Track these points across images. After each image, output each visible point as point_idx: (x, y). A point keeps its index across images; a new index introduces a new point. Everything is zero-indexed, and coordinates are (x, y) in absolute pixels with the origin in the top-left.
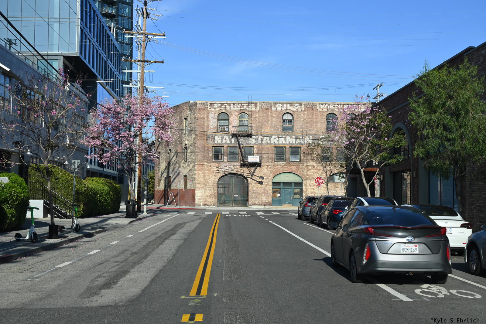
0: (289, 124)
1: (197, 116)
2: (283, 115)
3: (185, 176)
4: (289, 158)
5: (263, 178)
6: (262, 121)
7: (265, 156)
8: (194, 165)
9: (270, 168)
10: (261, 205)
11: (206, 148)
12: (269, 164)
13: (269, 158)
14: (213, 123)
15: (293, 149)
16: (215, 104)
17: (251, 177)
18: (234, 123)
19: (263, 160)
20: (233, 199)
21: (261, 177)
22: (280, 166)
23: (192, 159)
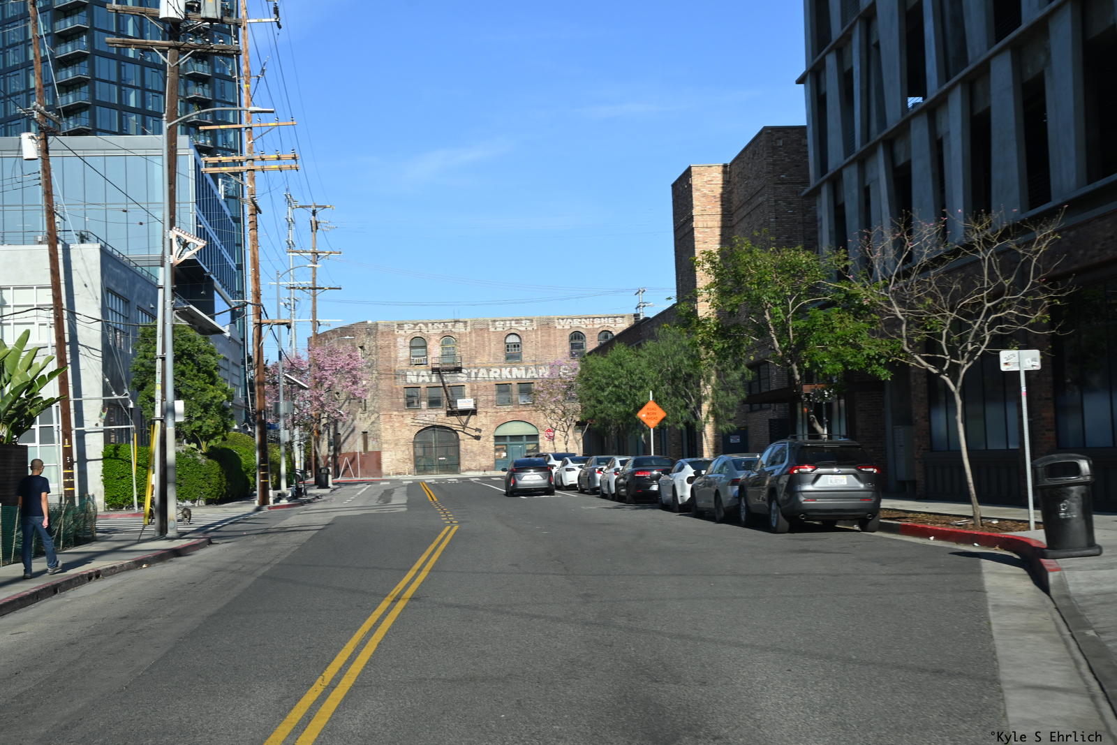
0: (515, 350)
1: (380, 343)
2: (506, 338)
3: (365, 433)
4: (517, 400)
5: (480, 430)
6: (476, 347)
7: (482, 399)
8: (378, 417)
9: (490, 416)
10: (479, 470)
11: (395, 390)
12: (489, 410)
13: (488, 401)
14: (403, 353)
15: (523, 386)
16: (405, 325)
17: (462, 430)
18: (435, 352)
19: (479, 405)
20: (436, 463)
21: (477, 430)
22: (505, 412)
23: (374, 407)
